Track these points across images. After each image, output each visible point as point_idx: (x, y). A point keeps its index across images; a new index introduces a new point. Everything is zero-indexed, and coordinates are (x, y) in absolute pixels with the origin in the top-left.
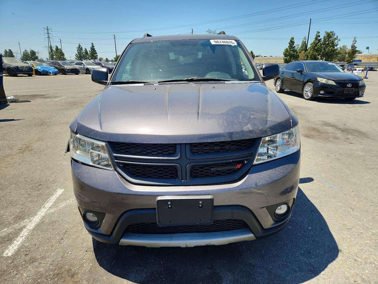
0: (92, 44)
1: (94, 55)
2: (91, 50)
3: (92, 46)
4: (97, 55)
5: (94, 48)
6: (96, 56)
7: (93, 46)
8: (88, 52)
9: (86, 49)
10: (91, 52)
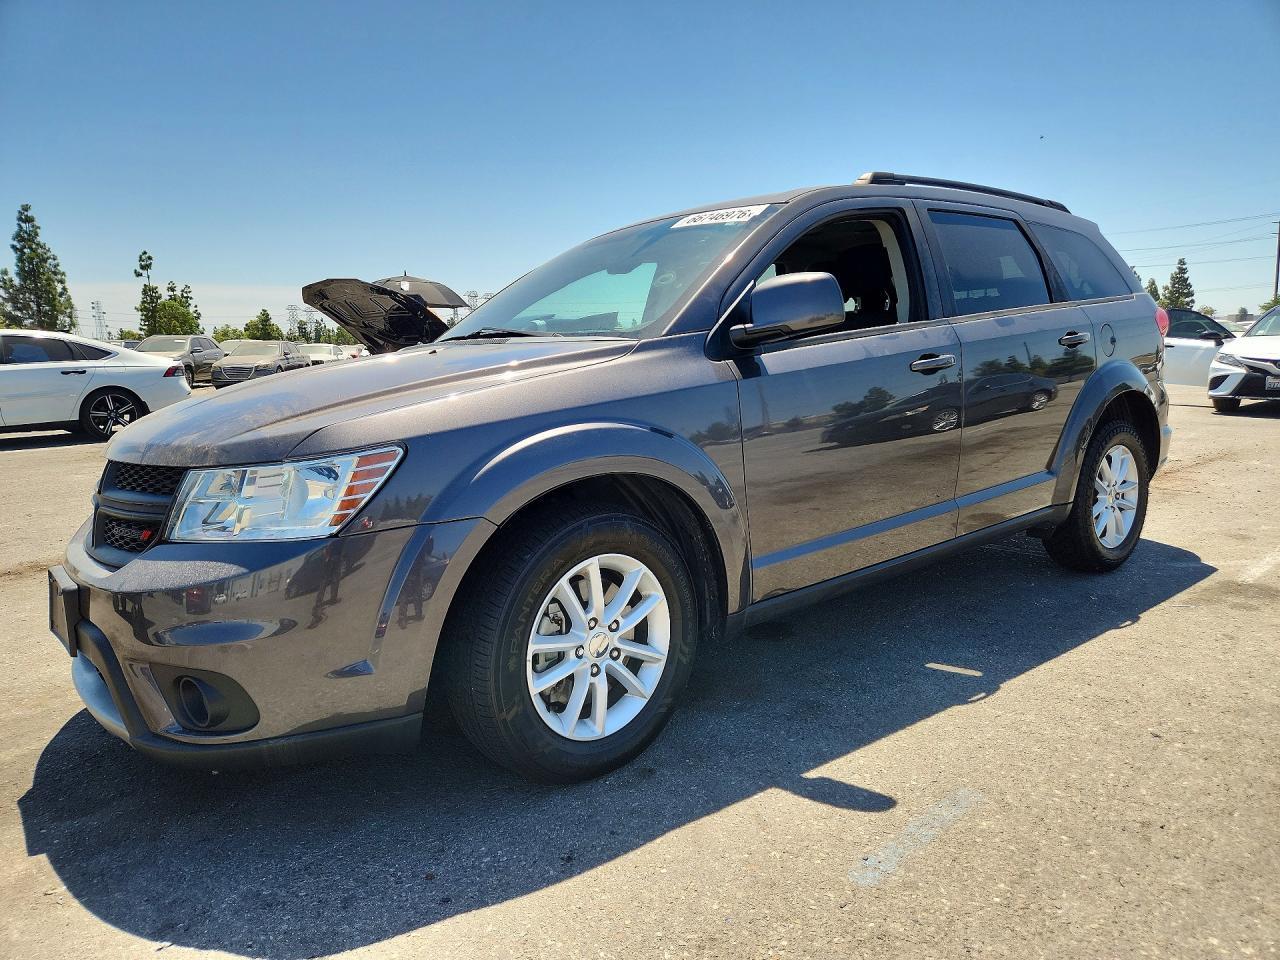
0: (1182, 262)
1: (1182, 299)
2: (1173, 287)
3: (1179, 268)
4: (1193, 301)
5: (1186, 276)
6: (1188, 304)
7: (1182, 271)
8: (1161, 291)
9: (1153, 283)
10: (1171, 292)
